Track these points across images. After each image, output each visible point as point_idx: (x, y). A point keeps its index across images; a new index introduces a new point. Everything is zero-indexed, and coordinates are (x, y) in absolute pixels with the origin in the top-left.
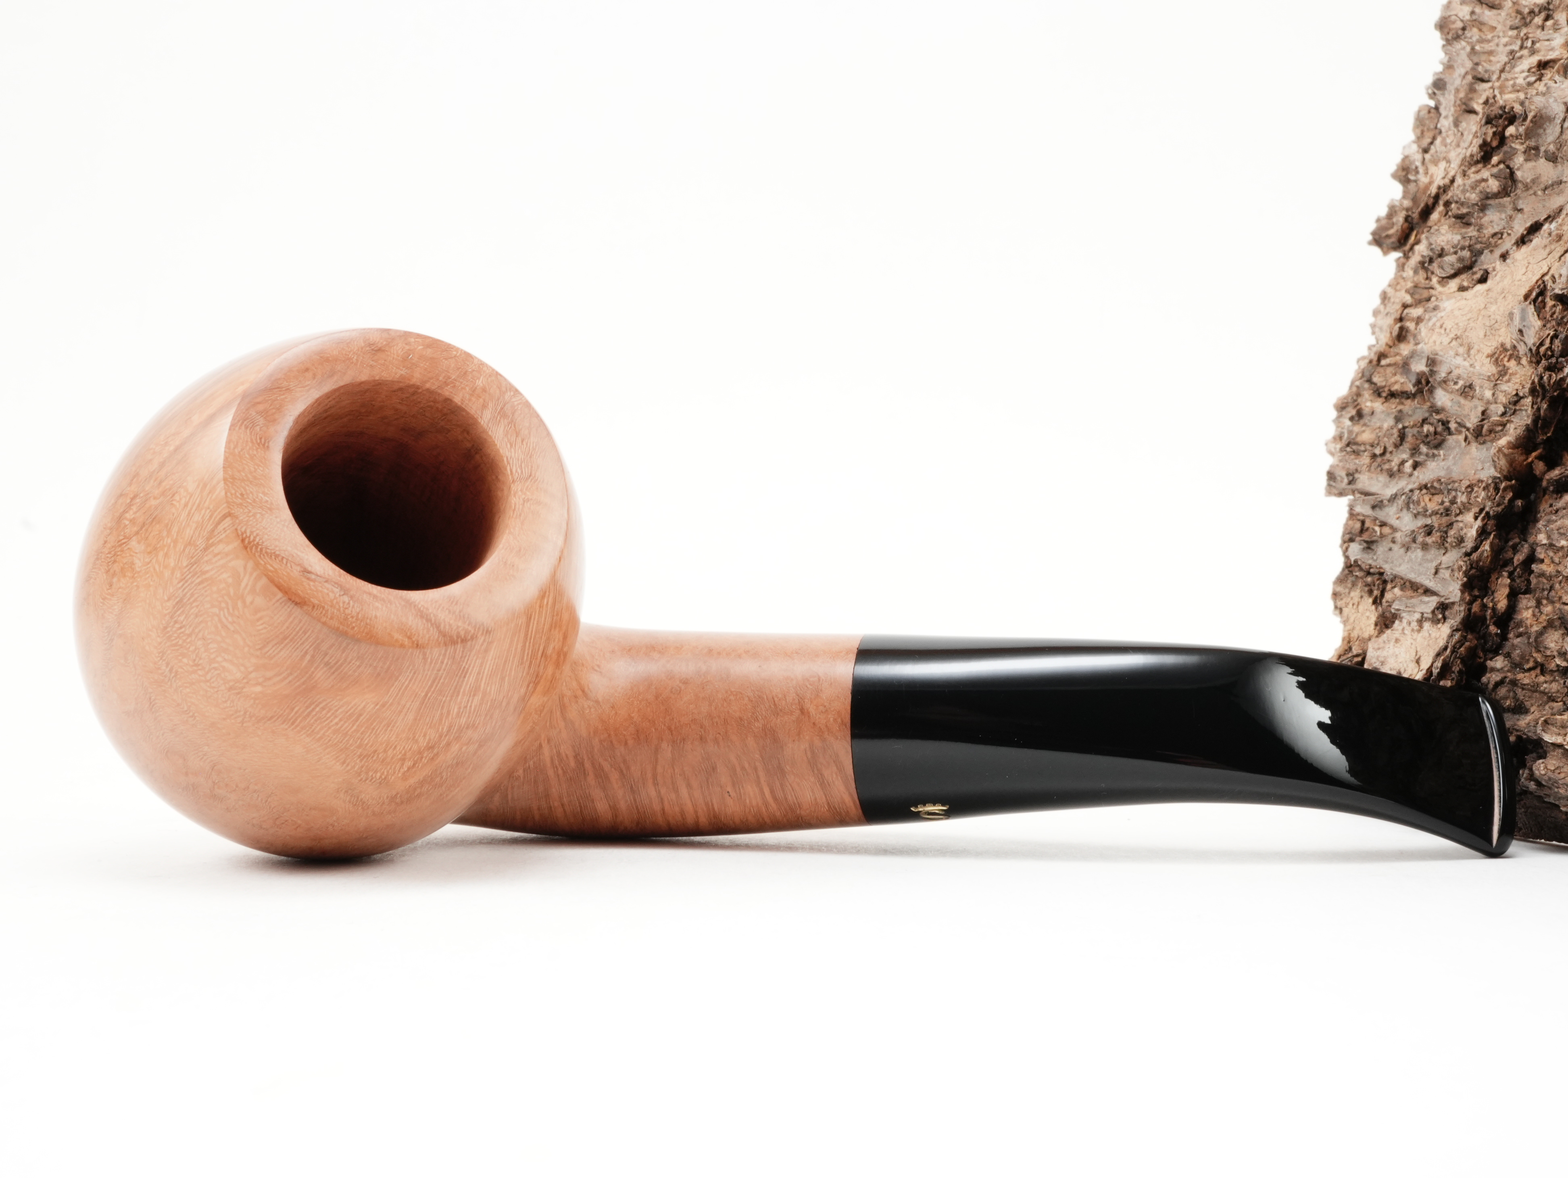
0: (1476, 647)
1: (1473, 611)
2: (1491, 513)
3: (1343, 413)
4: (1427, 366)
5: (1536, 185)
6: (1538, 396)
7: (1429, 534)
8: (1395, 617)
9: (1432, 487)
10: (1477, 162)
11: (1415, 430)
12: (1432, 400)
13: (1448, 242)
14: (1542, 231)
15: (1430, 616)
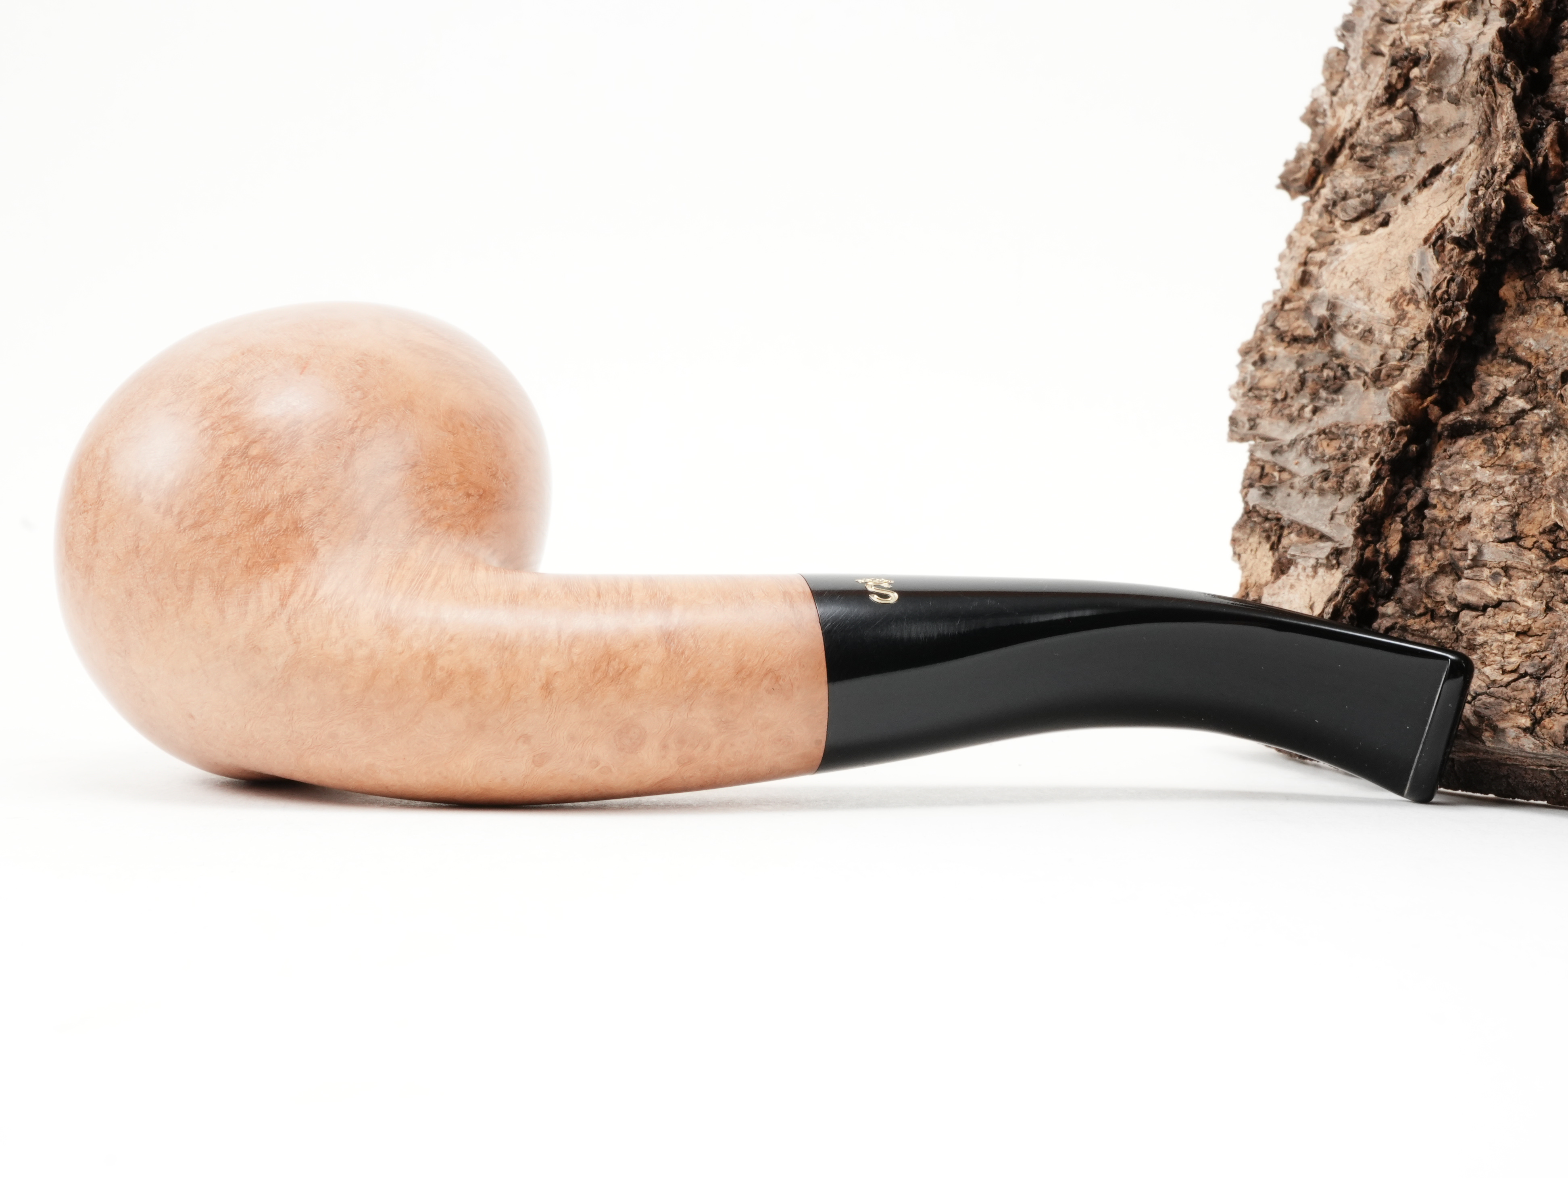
0: (1368, 592)
1: (1365, 556)
2: (1386, 458)
3: (1247, 358)
4: (1328, 310)
5: (1438, 127)
6: (1434, 340)
7: (1326, 479)
8: (1291, 562)
9: (1330, 432)
10: (1383, 104)
11: (1315, 375)
12: (1332, 344)
13: (1352, 185)
14: (1443, 174)
15: (1325, 561)
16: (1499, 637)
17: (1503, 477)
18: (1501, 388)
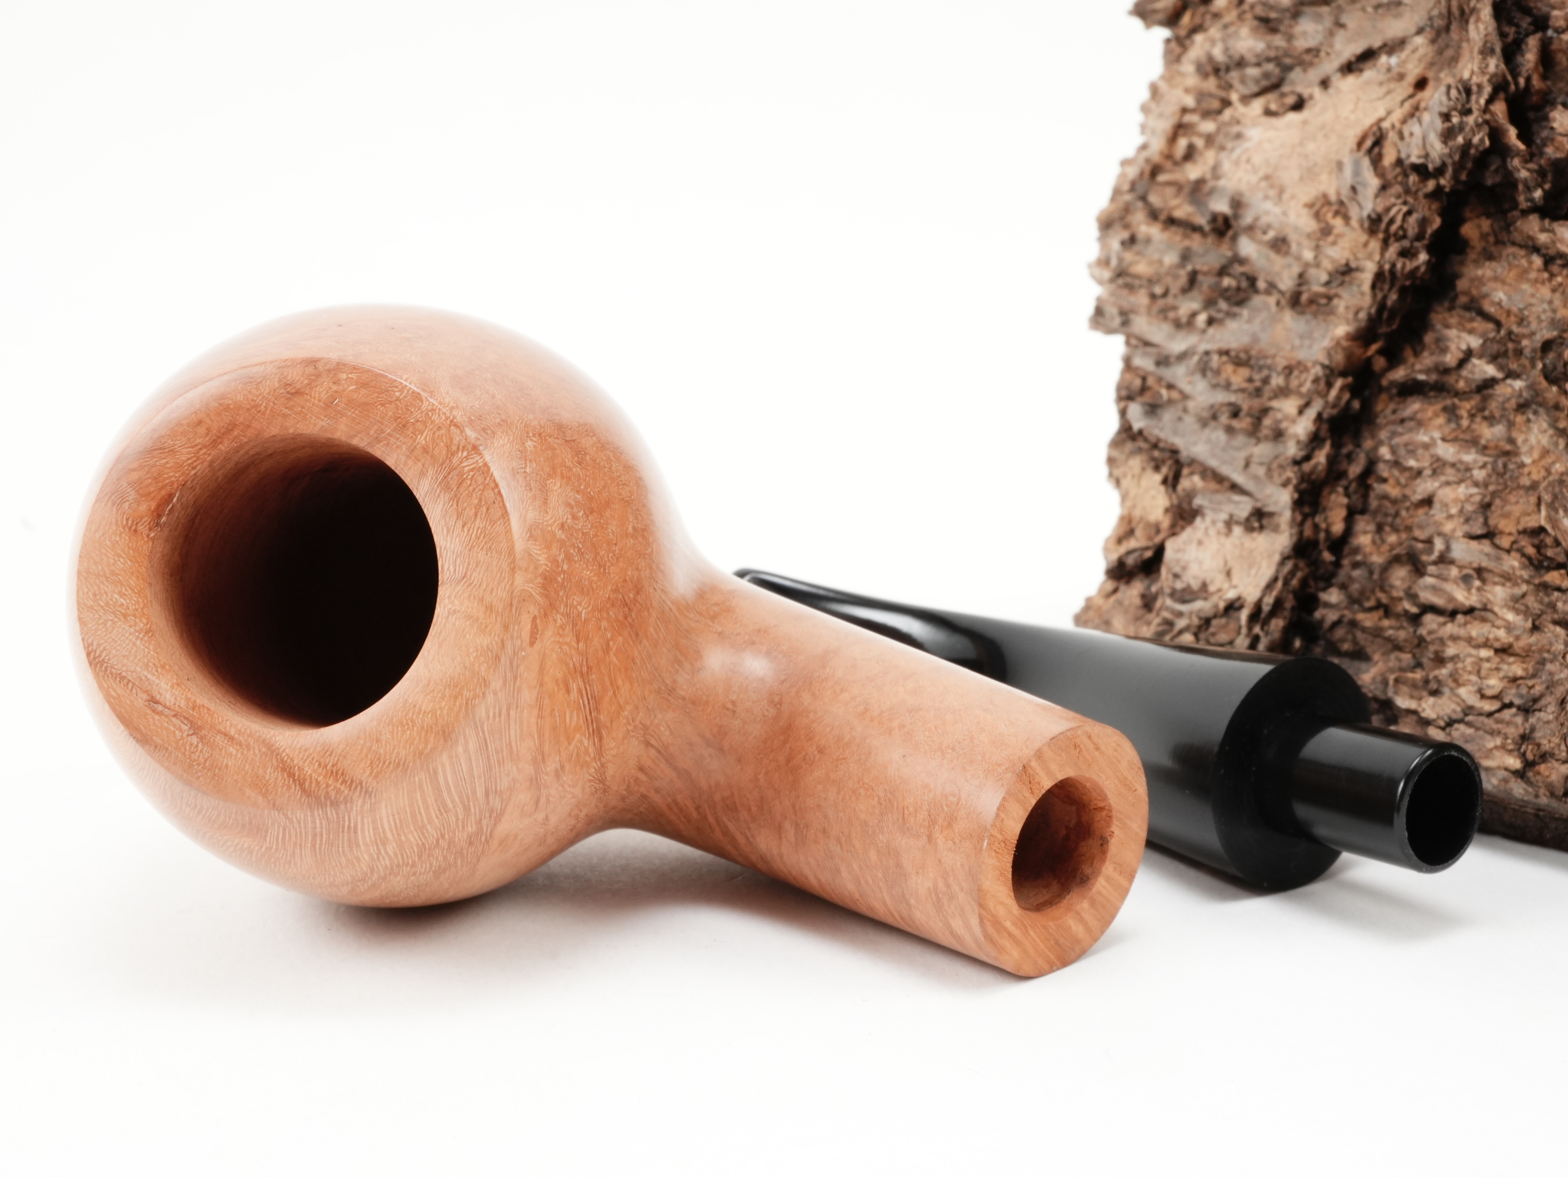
0: (1308, 577)
1: (1305, 532)
2: (1324, 412)
3: (1110, 232)
4: (1228, 206)
7: (1235, 415)
8: (1196, 513)
9: (1236, 355)
11: (1211, 278)
12: (1234, 247)
13: (1248, 48)
14: (1378, 63)
15: (1242, 520)
16: (1473, 652)
17: (1470, 457)
18: (1464, 347)
